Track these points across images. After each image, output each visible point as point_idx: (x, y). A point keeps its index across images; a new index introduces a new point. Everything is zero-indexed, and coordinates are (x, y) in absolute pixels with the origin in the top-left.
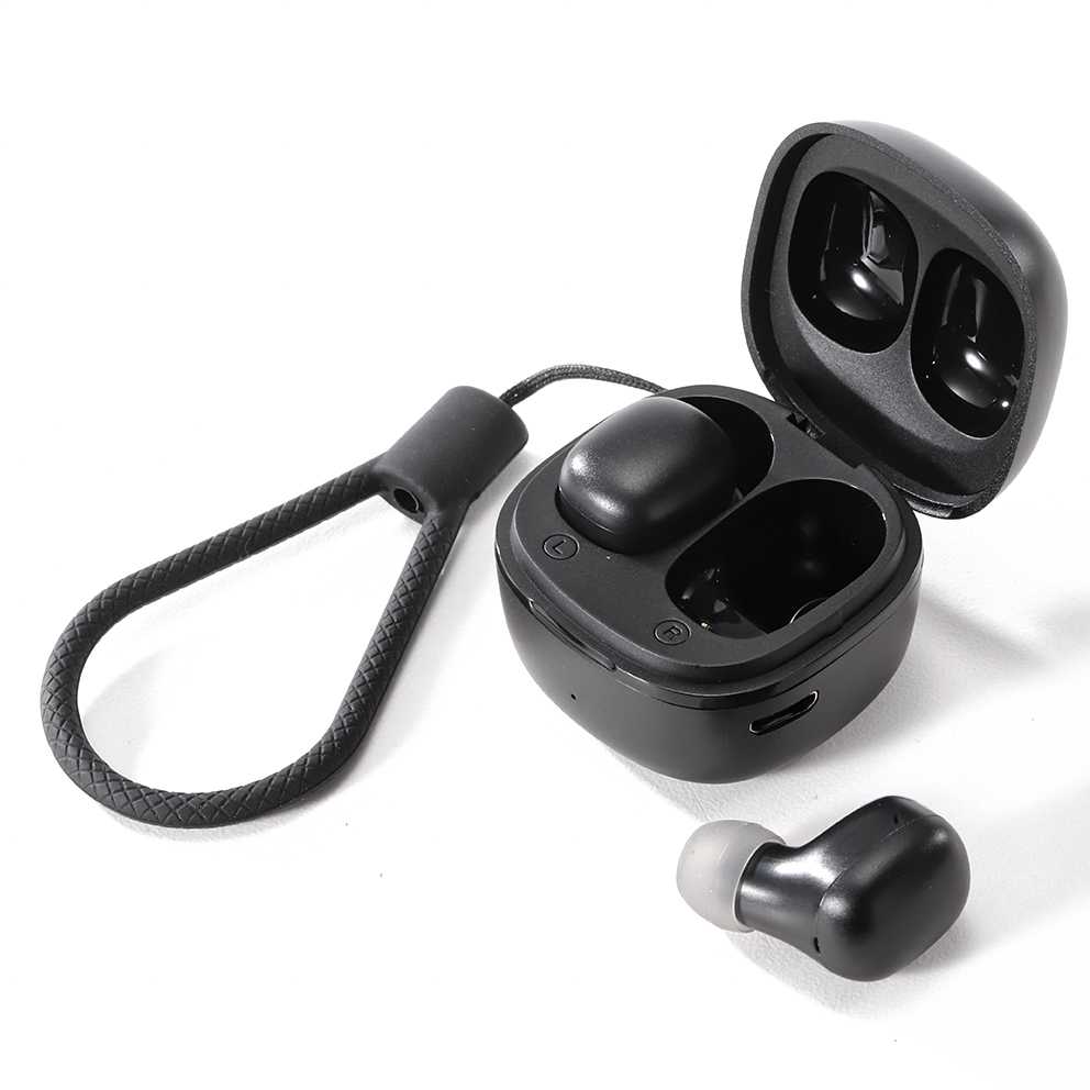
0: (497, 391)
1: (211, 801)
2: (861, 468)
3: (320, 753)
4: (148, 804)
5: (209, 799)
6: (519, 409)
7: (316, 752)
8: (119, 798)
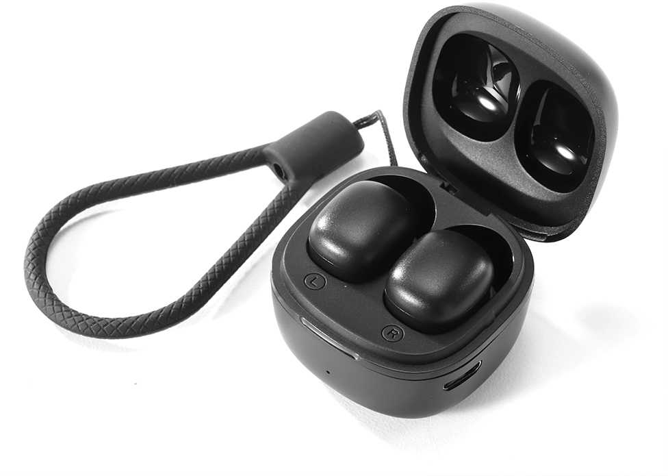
0: (352, 119)
1: (125, 322)
2: (491, 216)
3: (191, 295)
4: (87, 325)
5: (124, 321)
6: (361, 131)
7: (190, 295)
8: (70, 322)
